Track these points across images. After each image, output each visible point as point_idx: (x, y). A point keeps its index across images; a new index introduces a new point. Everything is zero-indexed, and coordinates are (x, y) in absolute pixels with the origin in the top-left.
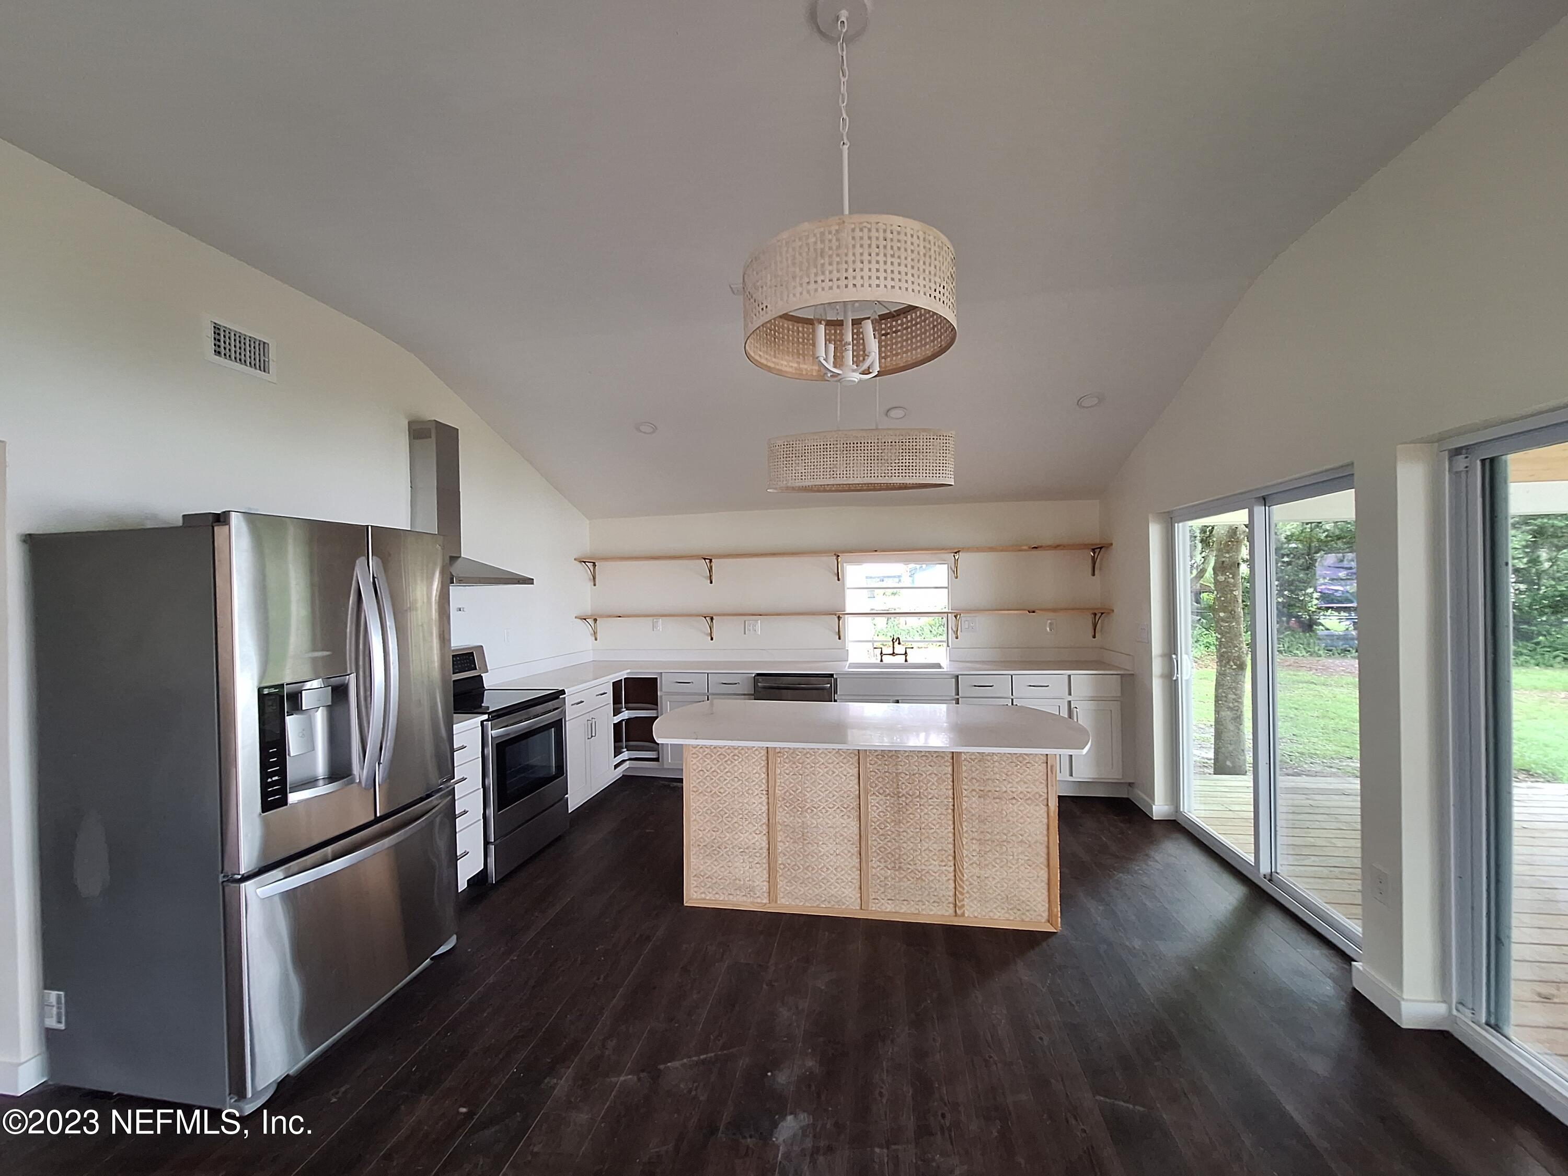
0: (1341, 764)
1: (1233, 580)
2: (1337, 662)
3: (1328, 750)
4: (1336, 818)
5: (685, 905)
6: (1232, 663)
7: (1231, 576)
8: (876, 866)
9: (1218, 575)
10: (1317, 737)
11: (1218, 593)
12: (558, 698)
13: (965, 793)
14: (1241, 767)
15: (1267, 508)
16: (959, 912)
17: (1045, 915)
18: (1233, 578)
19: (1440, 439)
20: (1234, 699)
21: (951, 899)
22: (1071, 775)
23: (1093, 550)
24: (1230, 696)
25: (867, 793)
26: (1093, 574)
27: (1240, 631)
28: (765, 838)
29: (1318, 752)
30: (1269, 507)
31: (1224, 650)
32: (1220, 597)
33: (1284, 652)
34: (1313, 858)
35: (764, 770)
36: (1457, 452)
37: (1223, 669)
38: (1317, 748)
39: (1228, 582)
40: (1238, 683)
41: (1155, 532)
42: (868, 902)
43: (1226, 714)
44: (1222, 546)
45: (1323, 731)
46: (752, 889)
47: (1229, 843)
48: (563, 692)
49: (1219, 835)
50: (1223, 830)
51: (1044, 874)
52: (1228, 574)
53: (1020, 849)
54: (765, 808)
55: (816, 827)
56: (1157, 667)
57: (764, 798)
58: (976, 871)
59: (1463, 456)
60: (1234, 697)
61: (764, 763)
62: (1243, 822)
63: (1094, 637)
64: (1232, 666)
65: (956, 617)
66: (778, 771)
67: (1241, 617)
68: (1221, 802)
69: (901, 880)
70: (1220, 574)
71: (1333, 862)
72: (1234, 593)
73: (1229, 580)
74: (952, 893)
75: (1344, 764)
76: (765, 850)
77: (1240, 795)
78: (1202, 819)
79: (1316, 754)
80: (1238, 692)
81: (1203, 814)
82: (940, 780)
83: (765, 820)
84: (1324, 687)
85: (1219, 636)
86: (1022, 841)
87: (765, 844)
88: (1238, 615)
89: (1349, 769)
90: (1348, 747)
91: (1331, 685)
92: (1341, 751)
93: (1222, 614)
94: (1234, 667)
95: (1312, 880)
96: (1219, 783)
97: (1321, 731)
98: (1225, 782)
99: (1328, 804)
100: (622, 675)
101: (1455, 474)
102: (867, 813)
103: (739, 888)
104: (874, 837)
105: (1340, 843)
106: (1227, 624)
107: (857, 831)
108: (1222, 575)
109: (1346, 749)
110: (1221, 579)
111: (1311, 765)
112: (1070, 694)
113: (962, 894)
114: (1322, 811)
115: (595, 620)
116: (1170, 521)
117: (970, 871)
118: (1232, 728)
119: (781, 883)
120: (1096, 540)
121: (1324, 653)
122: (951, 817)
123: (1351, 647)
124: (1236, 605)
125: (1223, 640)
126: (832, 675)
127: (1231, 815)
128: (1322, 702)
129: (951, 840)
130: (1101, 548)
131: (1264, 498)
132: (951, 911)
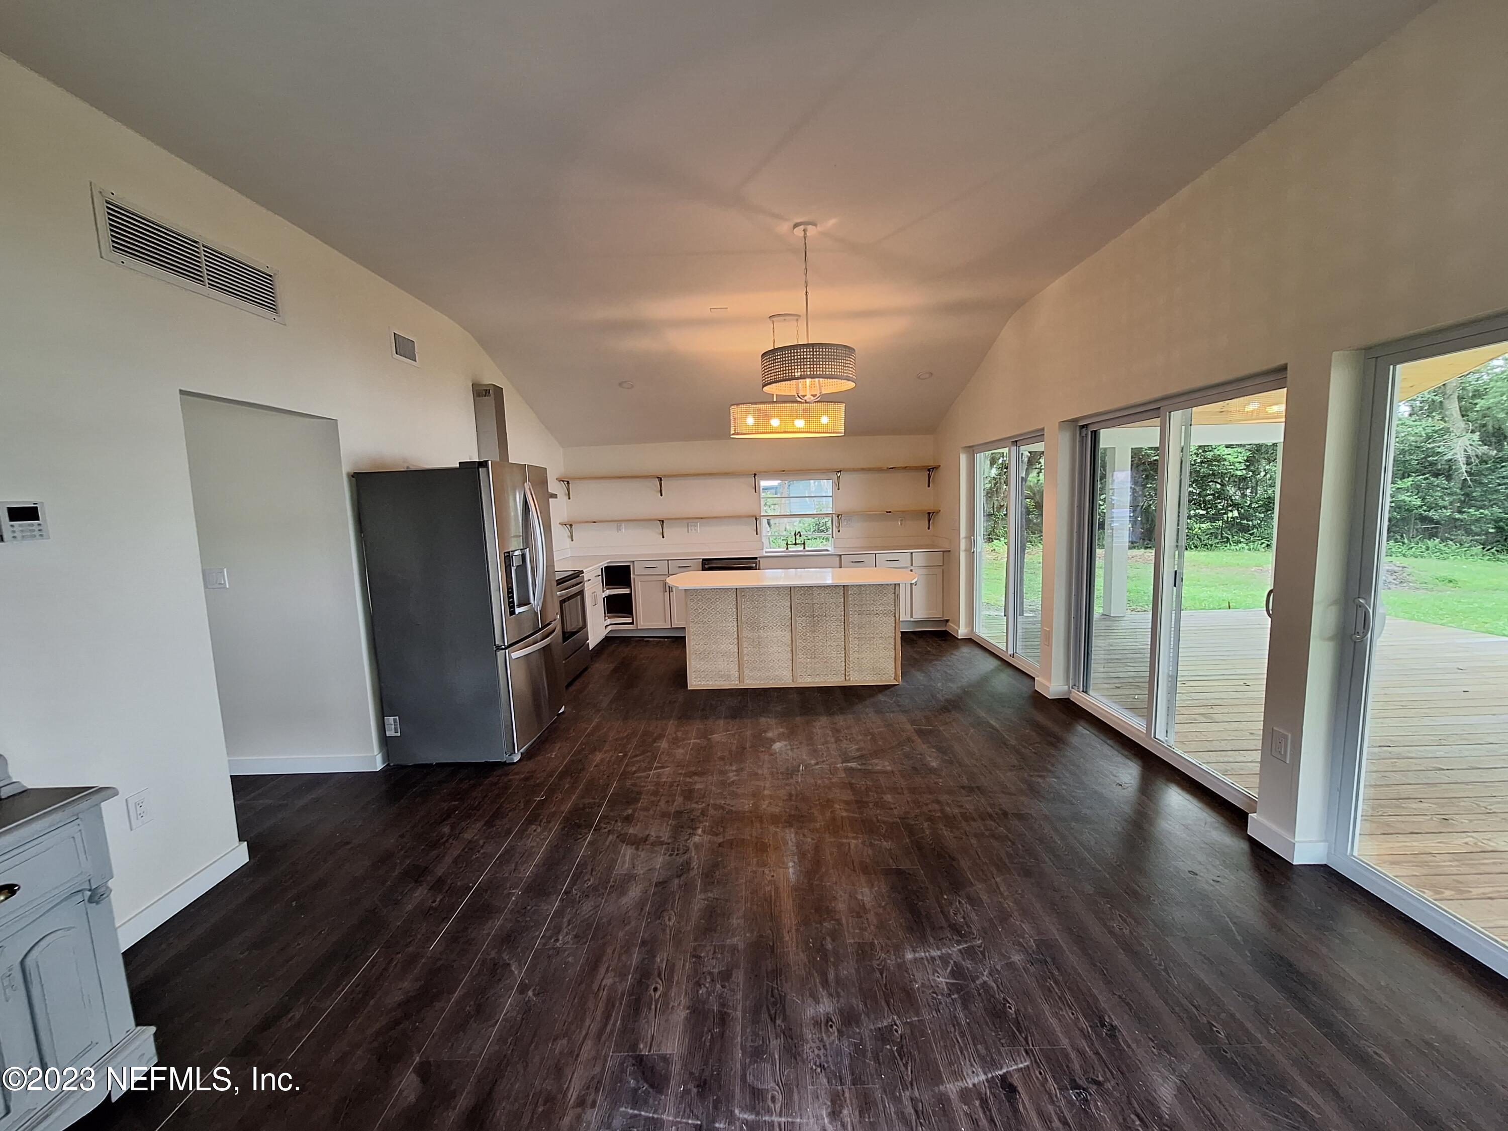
5: (689, 688)
8: (801, 658)
12: (578, 576)
13: (851, 613)
15: (1018, 447)
16: (847, 678)
17: (893, 675)
19: (1075, 421)
21: (843, 672)
22: (912, 617)
23: (929, 470)
25: (796, 616)
26: (929, 486)
28: (736, 646)
35: (735, 606)
36: (1083, 427)
41: (963, 458)
42: (796, 678)
46: (729, 676)
47: (994, 644)
48: (582, 572)
49: (990, 641)
50: (993, 638)
51: (893, 653)
53: (881, 641)
54: (735, 629)
55: (767, 637)
56: (963, 545)
57: (735, 623)
58: (857, 655)
59: (1083, 431)
61: (735, 602)
62: (1001, 632)
63: (929, 528)
65: (838, 517)
66: (743, 607)
69: (815, 663)
74: (843, 669)
76: (736, 654)
81: (985, 633)
82: (838, 607)
83: (736, 636)
86: (881, 637)
87: (736, 650)
100: (604, 564)
101: (1082, 437)
102: (796, 628)
103: (721, 677)
104: (800, 641)
107: (790, 639)
112: (912, 565)
113: (849, 668)
115: (571, 525)
116: (972, 450)
117: (853, 656)
119: (746, 671)
120: (931, 464)
122: (843, 626)
126: (756, 558)
129: (843, 640)
130: (933, 468)
131: (1015, 442)
132: (843, 678)
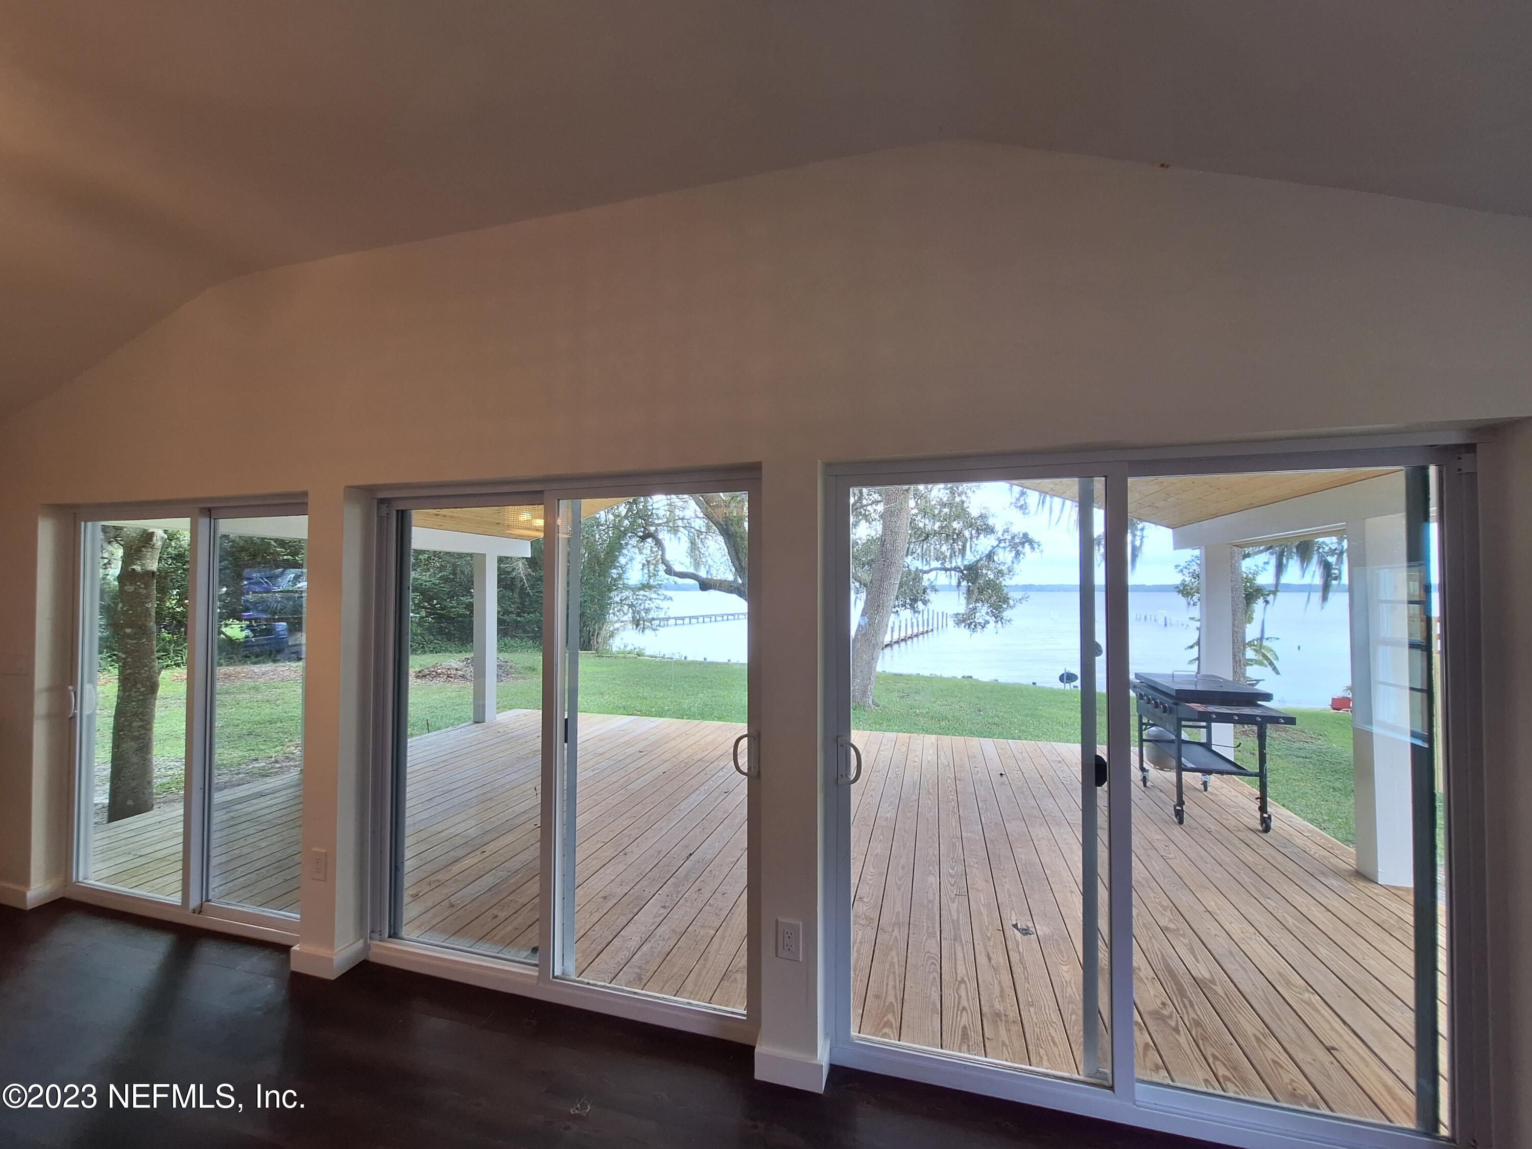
0: (248, 768)
1: (145, 591)
2: (239, 669)
3: (235, 757)
4: (258, 821)
6: (139, 686)
7: (142, 586)
9: (126, 585)
10: (223, 747)
11: (124, 606)
14: (146, 802)
15: (212, 520)
18: (145, 588)
19: (376, 489)
20: (140, 727)
24: (135, 724)
27: (151, 649)
29: (225, 762)
30: (215, 519)
31: (129, 671)
32: (128, 610)
33: (182, 665)
34: (240, 869)
36: (382, 501)
37: (127, 694)
38: (222, 758)
39: (139, 593)
40: (146, 707)
41: (46, 533)
43: (129, 745)
44: (133, 551)
45: (229, 739)
47: (145, 893)
49: (131, 890)
50: (135, 882)
52: (138, 584)
59: (386, 505)
60: (140, 723)
62: (158, 863)
64: (139, 689)
67: (153, 633)
68: (126, 851)
70: (128, 584)
71: (258, 865)
72: (147, 605)
73: (140, 591)
75: (251, 767)
77: (150, 834)
78: (105, 880)
79: (223, 764)
80: (146, 718)
81: (105, 873)
84: (227, 696)
85: (124, 656)
88: (150, 630)
89: (256, 771)
90: (253, 750)
91: (234, 693)
92: (247, 755)
93: (128, 630)
94: (142, 689)
95: (241, 892)
96: (120, 830)
97: (226, 740)
98: (129, 826)
99: (250, 809)
101: (380, 518)
105: (263, 844)
106: (134, 642)
108: (131, 585)
109: (251, 752)
110: (130, 589)
111: (219, 777)
114: (244, 819)
118: (135, 759)
121: (225, 661)
123: (250, 653)
124: (149, 619)
125: (129, 660)
127: (143, 861)
128: (226, 711)
131: (209, 510)
